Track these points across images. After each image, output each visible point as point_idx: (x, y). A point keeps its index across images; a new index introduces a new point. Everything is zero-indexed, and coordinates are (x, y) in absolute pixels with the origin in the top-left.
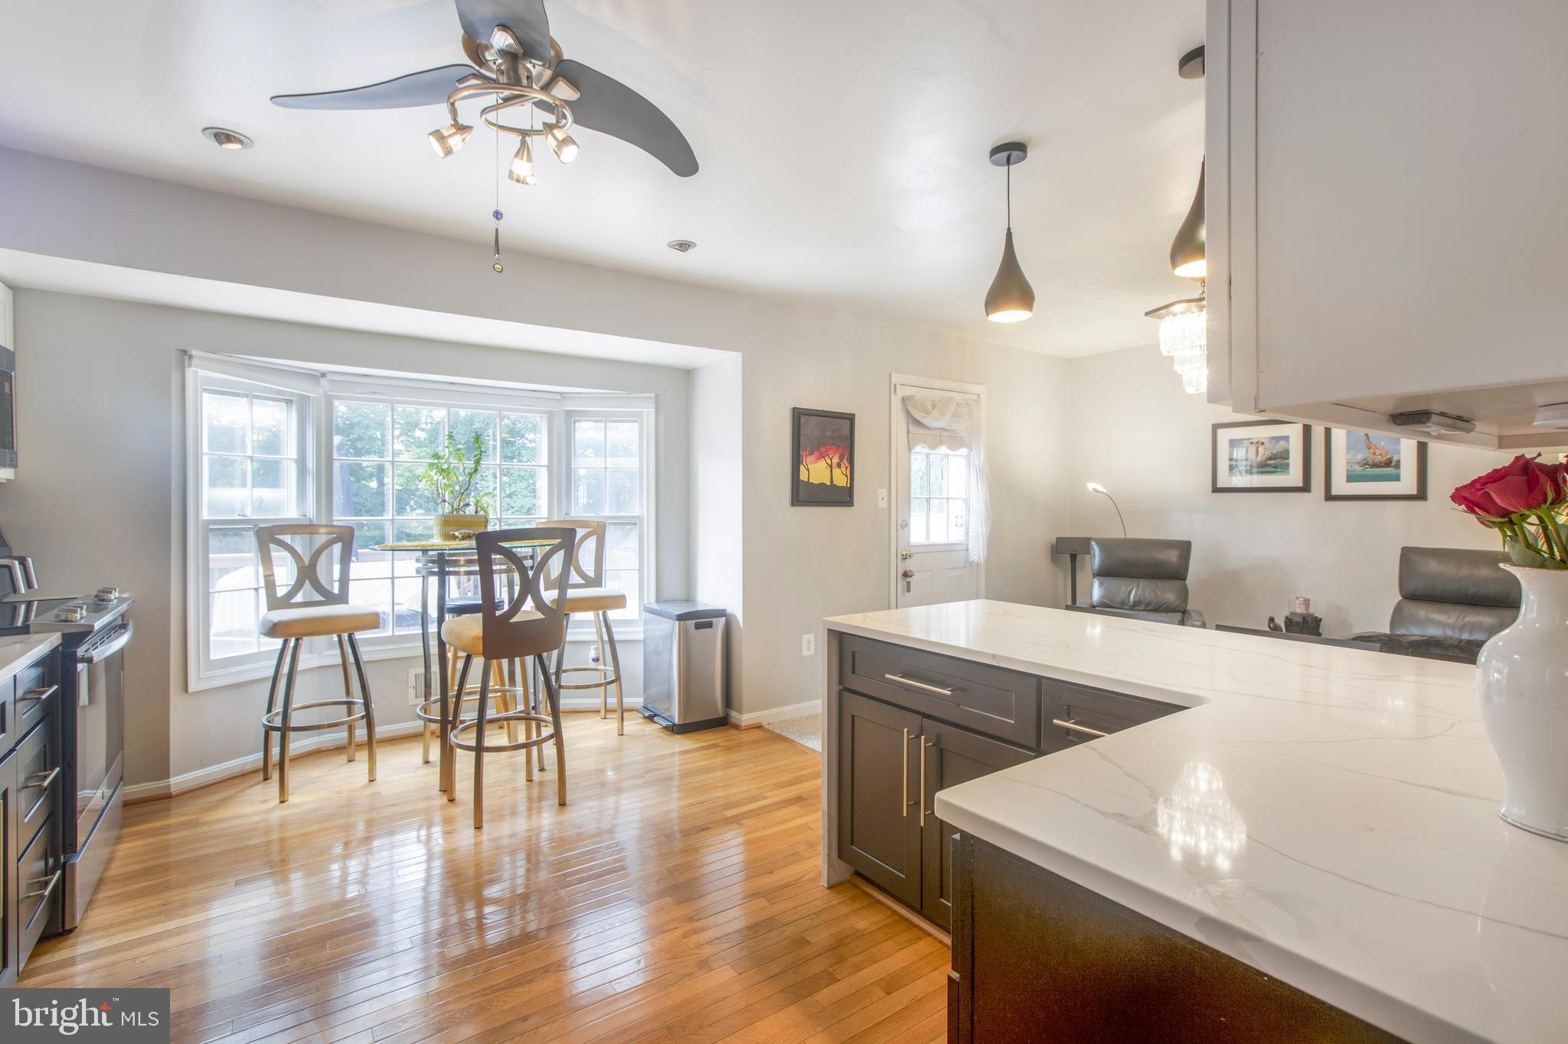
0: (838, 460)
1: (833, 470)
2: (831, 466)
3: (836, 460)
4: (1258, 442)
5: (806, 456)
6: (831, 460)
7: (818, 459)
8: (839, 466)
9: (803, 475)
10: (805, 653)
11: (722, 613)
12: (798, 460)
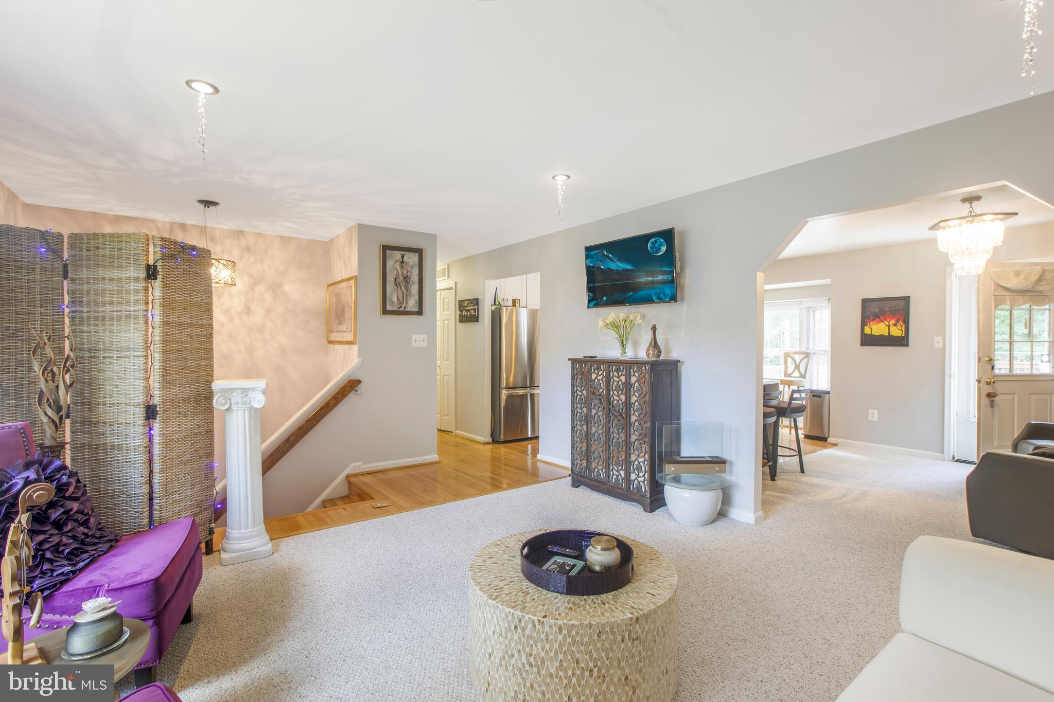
0: (895, 322)
1: (890, 328)
2: (889, 326)
3: (893, 322)
5: (870, 322)
6: (889, 322)
7: (878, 322)
8: (895, 325)
9: (867, 330)
10: (870, 419)
11: (828, 393)
12: (863, 324)
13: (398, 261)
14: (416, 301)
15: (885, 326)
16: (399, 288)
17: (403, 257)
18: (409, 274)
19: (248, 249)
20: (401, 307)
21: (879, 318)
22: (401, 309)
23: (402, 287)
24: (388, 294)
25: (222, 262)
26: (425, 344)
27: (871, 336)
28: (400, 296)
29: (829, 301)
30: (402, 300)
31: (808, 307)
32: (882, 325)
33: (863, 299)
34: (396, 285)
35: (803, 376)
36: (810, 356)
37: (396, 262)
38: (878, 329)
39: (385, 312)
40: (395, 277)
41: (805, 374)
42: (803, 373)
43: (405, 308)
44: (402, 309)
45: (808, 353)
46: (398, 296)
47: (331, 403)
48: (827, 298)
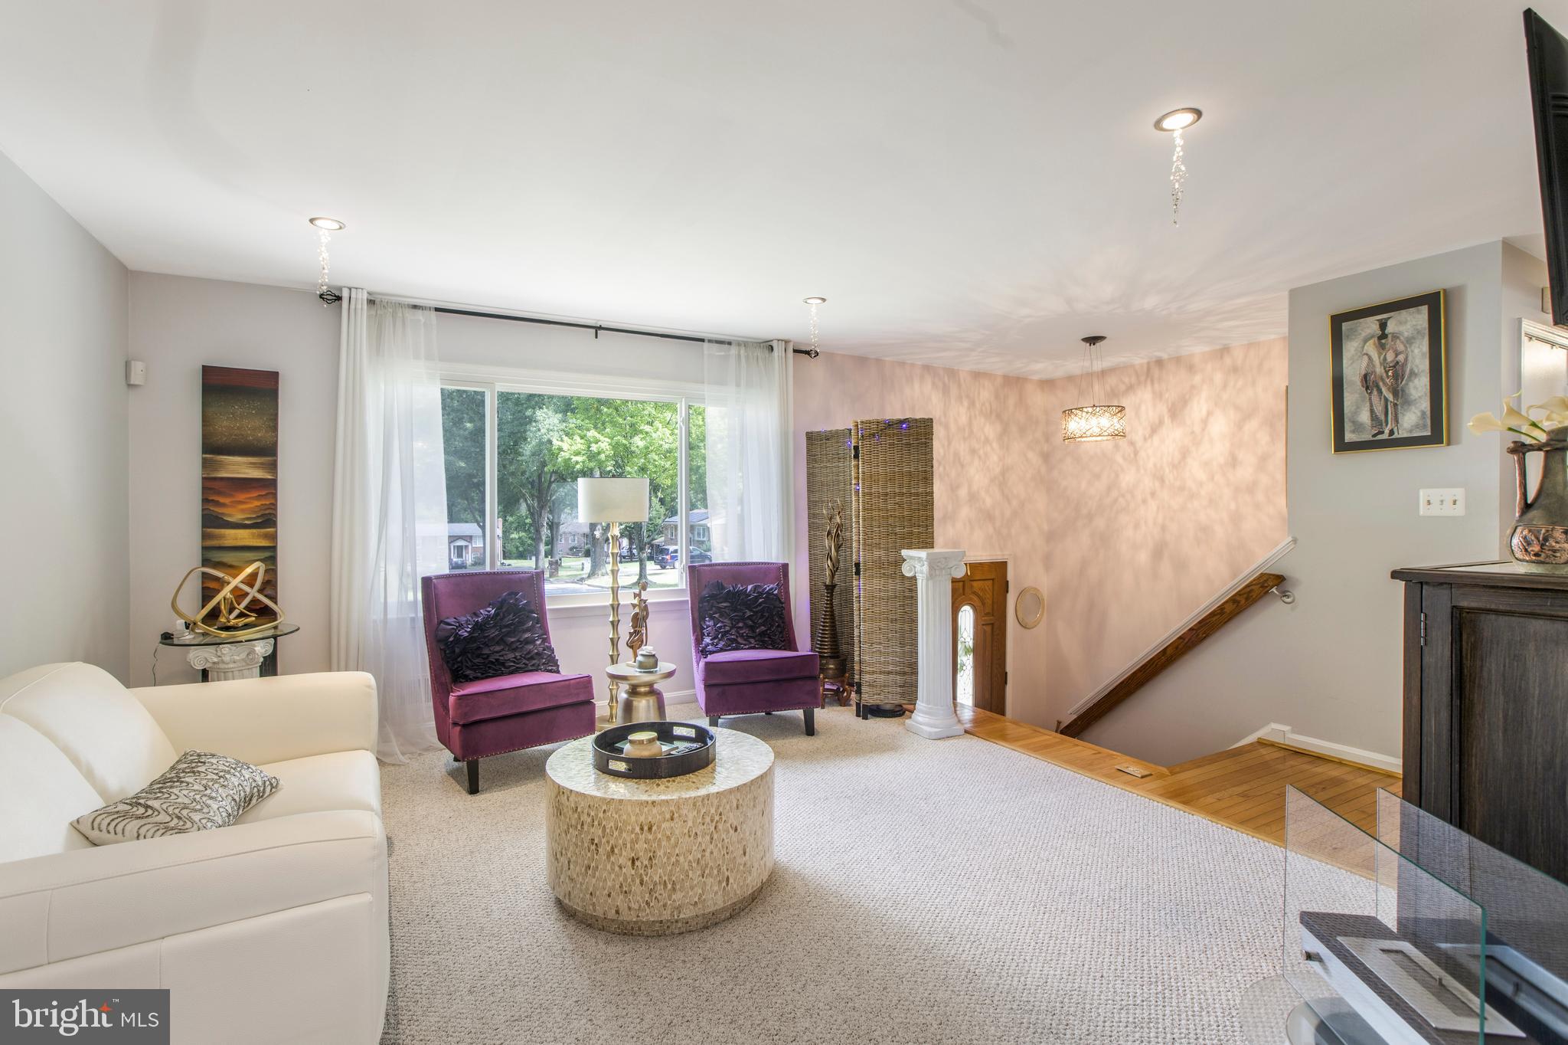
13: (1372, 337)
14: (1423, 413)
16: (1375, 392)
17: (1383, 325)
18: (1401, 358)
19: (1235, 370)
20: (1383, 433)
22: (1380, 437)
23: (1384, 390)
24: (1346, 410)
25: (1085, 410)
26: (1459, 510)
28: (1379, 409)
30: (1383, 418)
34: (1367, 388)
37: (1365, 341)
39: (1342, 446)
40: (1363, 373)
43: (1392, 432)
44: (1385, 436)
46: (1372, 411)
47: (1228, 608)
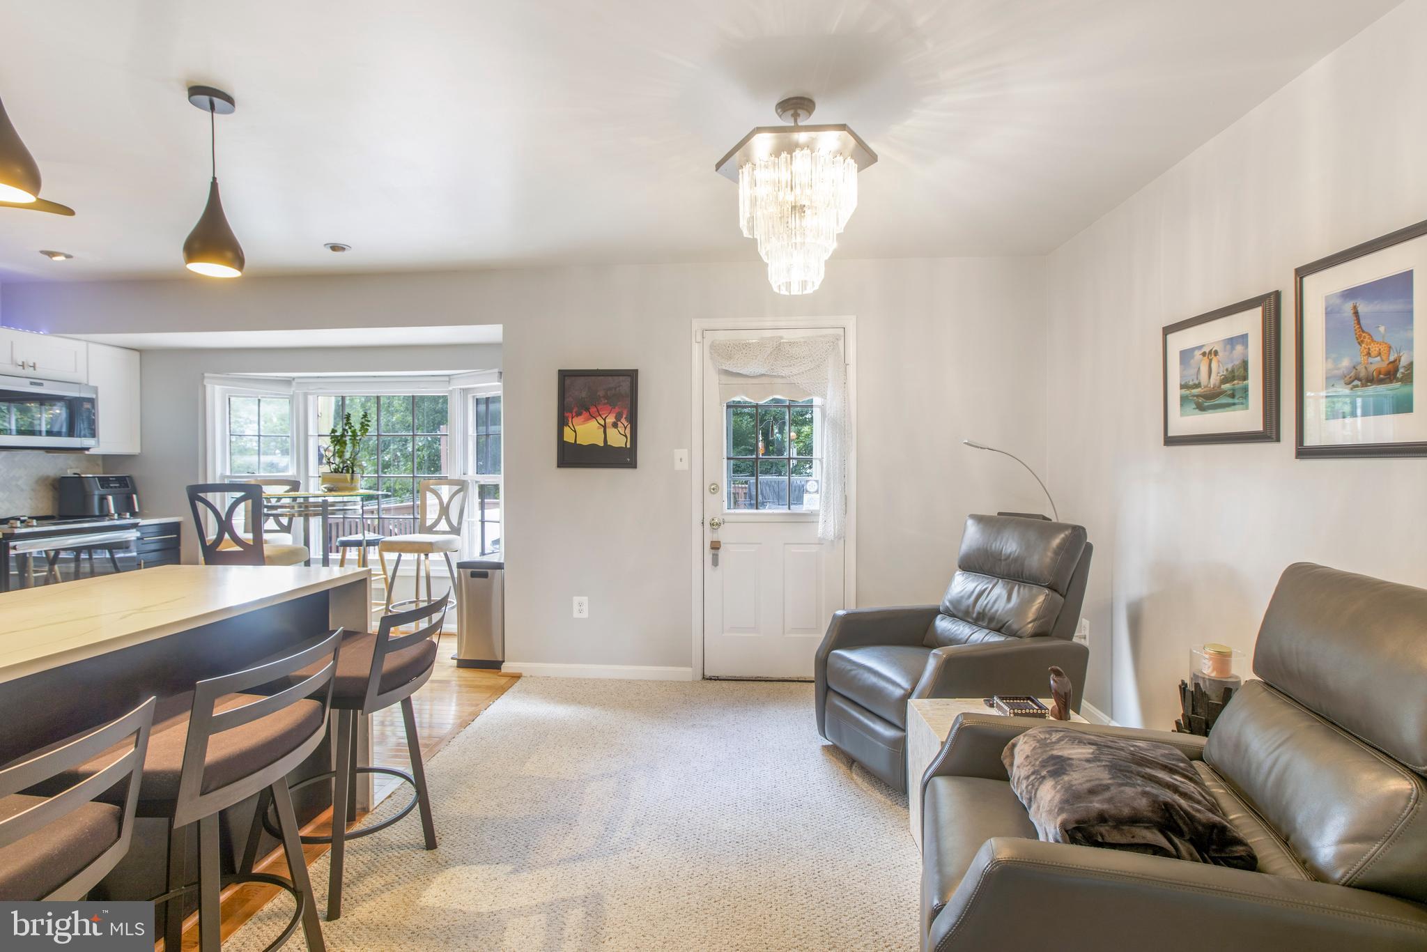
0: (614, 420)
1: (608, 430)
2: (605, 427)
3: (611, 419)
4: (1210, 352)
5: (572, 418)
6: (605, 420)
7: (587, 420)
8: (615, 425)
9: (569, 436)
10: (576, 615)
11: (499, 566)
12: (562, 422)
15: (599, 428)
21: (587, 410)
27: (576, 447)
29: (501, 378)
31: (464, 390)
32: (593, 424)
33: (560, 371)
35: (456, 530)
36: (467, 488)
38: (587, 432)
41: (460, 523)
42: (455, 522)
45: (464, 481)
48: (496, 370)
